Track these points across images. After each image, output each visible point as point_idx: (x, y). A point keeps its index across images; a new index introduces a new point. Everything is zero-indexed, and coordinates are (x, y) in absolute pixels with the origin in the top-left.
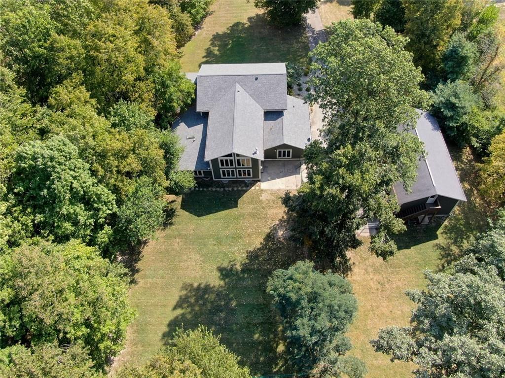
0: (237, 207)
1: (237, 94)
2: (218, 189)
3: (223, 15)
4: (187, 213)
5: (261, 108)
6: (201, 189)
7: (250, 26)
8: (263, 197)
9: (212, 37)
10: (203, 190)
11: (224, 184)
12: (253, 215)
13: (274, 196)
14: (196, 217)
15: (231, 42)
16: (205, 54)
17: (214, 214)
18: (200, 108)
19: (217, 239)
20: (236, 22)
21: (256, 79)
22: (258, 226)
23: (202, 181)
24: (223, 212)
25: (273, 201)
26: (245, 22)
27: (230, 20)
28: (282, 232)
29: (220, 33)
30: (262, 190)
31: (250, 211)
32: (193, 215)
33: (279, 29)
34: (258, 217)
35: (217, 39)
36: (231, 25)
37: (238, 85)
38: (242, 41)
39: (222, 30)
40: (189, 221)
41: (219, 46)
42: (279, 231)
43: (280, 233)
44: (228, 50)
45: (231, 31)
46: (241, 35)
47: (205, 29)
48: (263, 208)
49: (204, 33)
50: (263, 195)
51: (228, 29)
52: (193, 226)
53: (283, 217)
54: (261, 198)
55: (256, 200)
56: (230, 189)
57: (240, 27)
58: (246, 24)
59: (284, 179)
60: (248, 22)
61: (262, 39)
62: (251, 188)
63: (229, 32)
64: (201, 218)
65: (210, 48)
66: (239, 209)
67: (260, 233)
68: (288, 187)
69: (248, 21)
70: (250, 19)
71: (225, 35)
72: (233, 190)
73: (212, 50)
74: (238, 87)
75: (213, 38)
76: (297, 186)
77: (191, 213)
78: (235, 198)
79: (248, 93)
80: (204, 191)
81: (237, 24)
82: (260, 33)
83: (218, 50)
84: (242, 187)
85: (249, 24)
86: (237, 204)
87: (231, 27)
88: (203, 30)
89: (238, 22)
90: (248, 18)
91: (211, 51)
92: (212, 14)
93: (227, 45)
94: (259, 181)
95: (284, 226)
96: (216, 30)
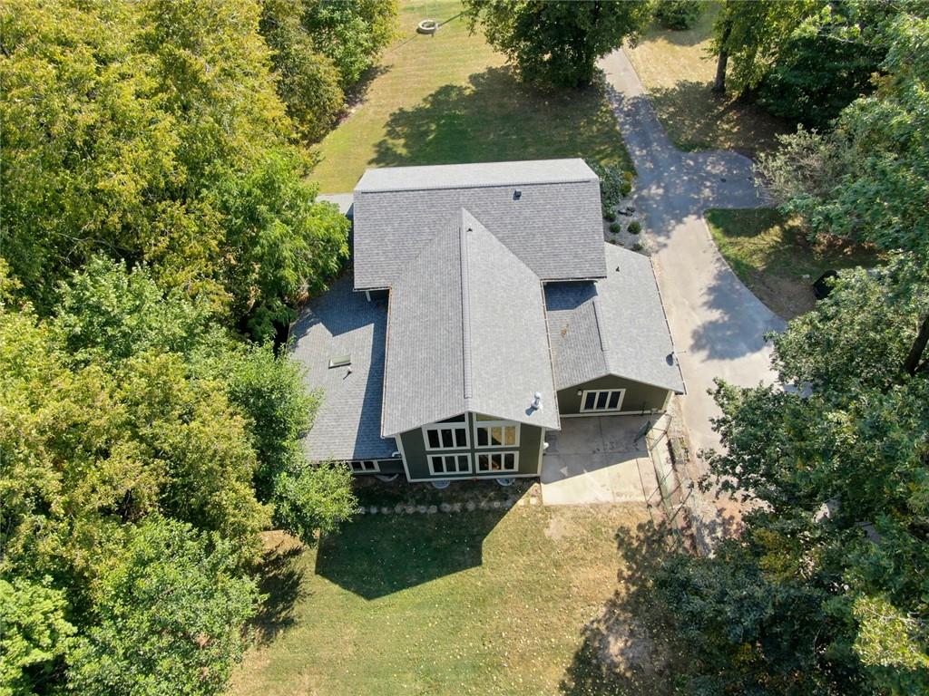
0: (479, 563)
1: (467, 237)
2: (422, 509)
3: (413, 73)
4: (336, 588)
5: (534, 275)
6: (374, 510)
7: (476, 93)
8: (554, 530)
9: (389, 119)
10: (379, 513)
11: (438, 491)
12: (528, 590)
13: (584, 526)
14: (362, 601)
15: (433, 127)
16: (375, 156)
17: (416, 589)
18: (364, 280)
19: (428, 672)
20: (444, 85)
21: (517, 196)
22: (547, 627)
23: (375, 485)
24: (440, 582)
25: (582, 541)
26: (464, 84)
27: (429, 82)
28: (621, 644)
29: (409, 109)
30: (548, 508)
31: (518, 575)
32: (351, 594)
33: (543, 98)
34: (546, 594)
35: (401, 122)
36: (433, 92)
37: (466, 214)
38: (461, 125)
39: (411, 103)
40: (341, 613)
41: (406, 136)
42: (611, 639)
43: (615, 646)
44: (428, 144)
45: (432, 104)
46: (458, 112)
47: (372, 101)
48: (557, 565)
49: (371, 111)
50: (553, 523)
51: (425, 100)
52: (352, 632)
53: (617, 594)
54: (547, 532)
55: (532, 540)
56: (457, 507)
57: (454, 95)
58: (466, 88)
59: (605, 472)
60: (470, 85)
61: (507, 118)
62: (515, 502)
63: (428, 106)
64: (377, 602)
65: (385, 141)
66: (487, 571)
67: (555, 650)
68: (619, 495)
69: (471, 82)
70: (474, 79)
71: (419, 113)
72: (464, 510)
73: (390, 146)
74: (468, 219)
75: (392, 121)
76: (645, 492)
77: (345, 586)
78: (473, 537)
79: (495, 234)
80: (383, 515)
81: (447, 90)
82: (501, 106)
83: (405, 146)
84: (491, 500)
85: (474, 88)
86: (479, 553)
87: (431, 95)
88: (367, 104)
89: (447, 86)
90: (470, 77)
91: (388, 149)
92: (387, 71)
93: (426, 133)
94: (537, 480)
95: (625, 621)
96: (398, 103)
